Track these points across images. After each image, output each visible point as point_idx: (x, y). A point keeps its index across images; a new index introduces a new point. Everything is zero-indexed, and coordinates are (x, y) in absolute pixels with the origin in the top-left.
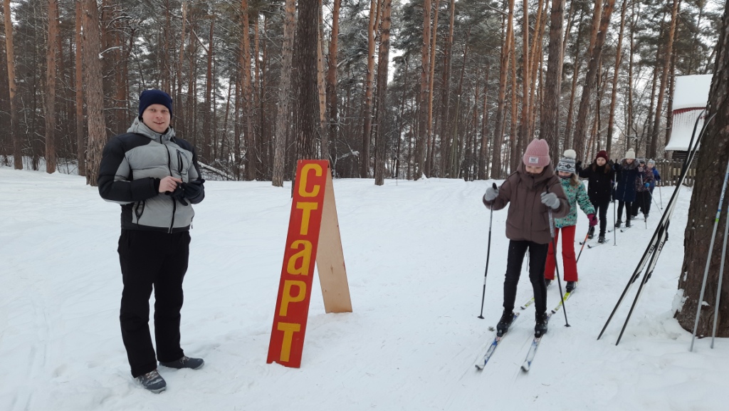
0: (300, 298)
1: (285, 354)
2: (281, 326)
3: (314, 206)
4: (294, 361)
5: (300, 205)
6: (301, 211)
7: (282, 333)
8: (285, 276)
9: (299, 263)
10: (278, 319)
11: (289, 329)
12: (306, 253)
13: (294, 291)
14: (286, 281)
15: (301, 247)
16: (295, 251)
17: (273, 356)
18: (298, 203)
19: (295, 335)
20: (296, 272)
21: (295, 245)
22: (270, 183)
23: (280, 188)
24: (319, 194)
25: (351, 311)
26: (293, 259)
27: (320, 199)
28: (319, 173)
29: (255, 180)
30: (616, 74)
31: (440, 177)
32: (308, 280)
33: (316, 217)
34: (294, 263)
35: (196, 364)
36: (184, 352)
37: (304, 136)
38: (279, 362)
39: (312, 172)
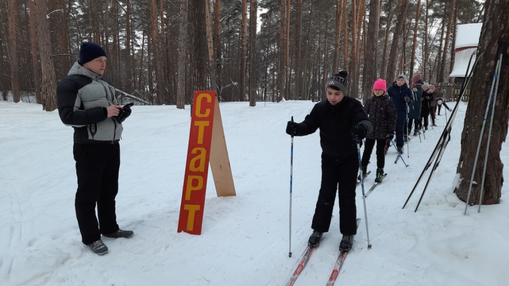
0: (199, 187)
1: (190, 225)
2: (187, 207)
3: (207, 123)
4: (197, 230)
5: (197, 123)
6: (198, 127)
7: (188, 211)
8: (188, 172)
9: (197, 164)
10: (184, 202)
11: (192, 209)
12: (202, 157)
13: (195, 183)
14: (189, 176)
15: (199, 152)
16: (195, 155)
17: (182, 227)
18: (195, 122)
19: (197, 212)
20: (196, 170)
21: (194, 151)
22: (175, 106)
23: (183, 109)
24: (210, 115)
25: (235, 195)
26: (193, 161)
27: (210, 118)
28: (209, 100)
29: (164, 105)
30: (416, 24)
31: (295, 99)
32: (205, 175)
33: (208, 131)
34: (194, 164)
35: (128, 235)
36: (120, 227)
37: (198, 73)
38: (186, 231)
39: (204, 99)
